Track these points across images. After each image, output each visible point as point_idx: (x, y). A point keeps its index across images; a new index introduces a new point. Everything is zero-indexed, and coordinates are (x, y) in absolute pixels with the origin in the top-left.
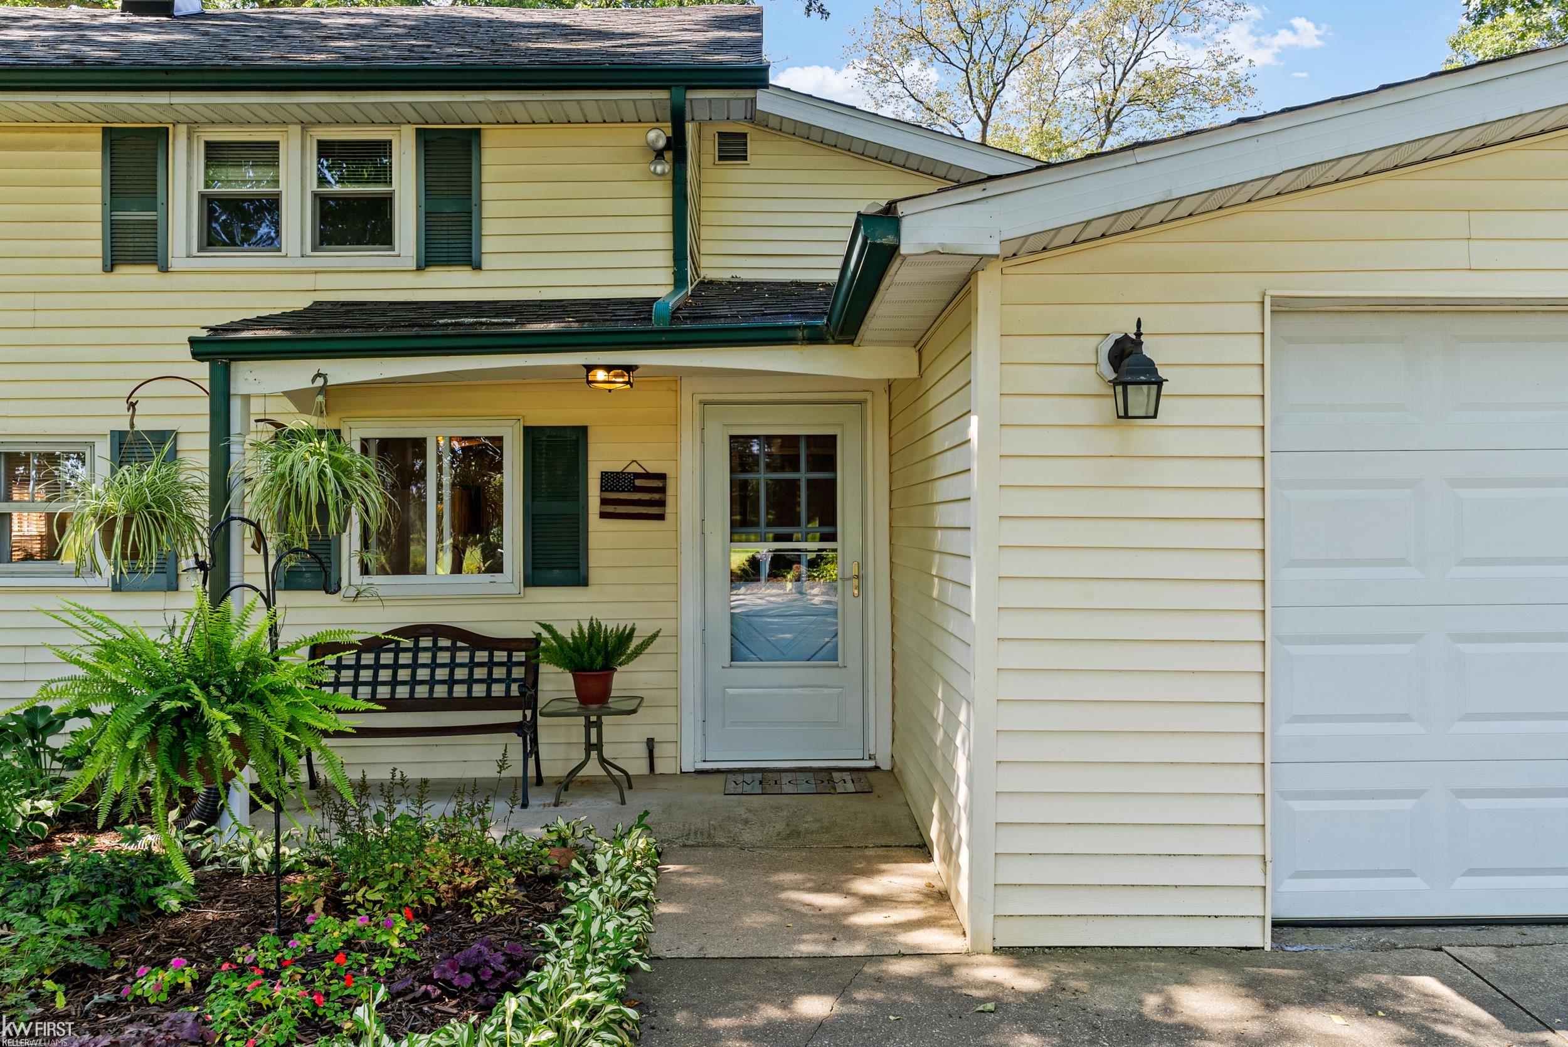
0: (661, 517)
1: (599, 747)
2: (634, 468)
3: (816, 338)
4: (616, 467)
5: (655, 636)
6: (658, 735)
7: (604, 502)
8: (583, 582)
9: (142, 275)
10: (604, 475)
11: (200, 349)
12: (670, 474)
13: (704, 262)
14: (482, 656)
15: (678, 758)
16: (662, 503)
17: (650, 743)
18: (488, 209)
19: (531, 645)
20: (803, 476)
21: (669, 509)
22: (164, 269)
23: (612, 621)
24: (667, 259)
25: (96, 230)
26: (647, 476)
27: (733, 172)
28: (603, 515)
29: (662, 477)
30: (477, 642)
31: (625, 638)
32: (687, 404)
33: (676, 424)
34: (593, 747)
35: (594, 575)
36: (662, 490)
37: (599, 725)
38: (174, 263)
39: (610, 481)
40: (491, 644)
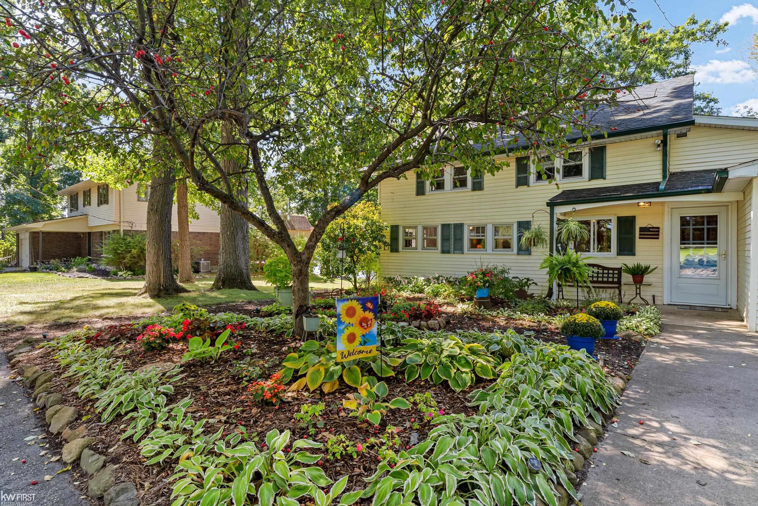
0: (658, 238)
1: (640, 294)
2: (650, 226)
3: (708, 191)
4: (644, 226)
5: (656, 268)
6: (656, 294)
7: (640, 235)
8: (634, 255)
9: (525, 188)
10: (641, 228)
11: (548, 204)
12: (661, 227)
13: (671, 167)
14: (606, 271)
15: (662, 300)
16: (658, 235)
17: (654, 297)
18: (608, 164)
19: (620, 270)
20: (706, 227)
21: (660, 236)
22: (529, 186)
23: (643, 264)
24: (661, 172)
25: (514, 179)
26: (653, 228)
27: (683, 140)
28: (640, 238)
29: (659, 228)
30: (604, 268)
31: (647, 268)
32: (666, 208)
33: (663, 214)
34: (638, 294)
35: (637, 253)
36: (658, 231)
37: (640, 288)
38: (531, 185)
39: (642, 229)
40: (608, 269)
